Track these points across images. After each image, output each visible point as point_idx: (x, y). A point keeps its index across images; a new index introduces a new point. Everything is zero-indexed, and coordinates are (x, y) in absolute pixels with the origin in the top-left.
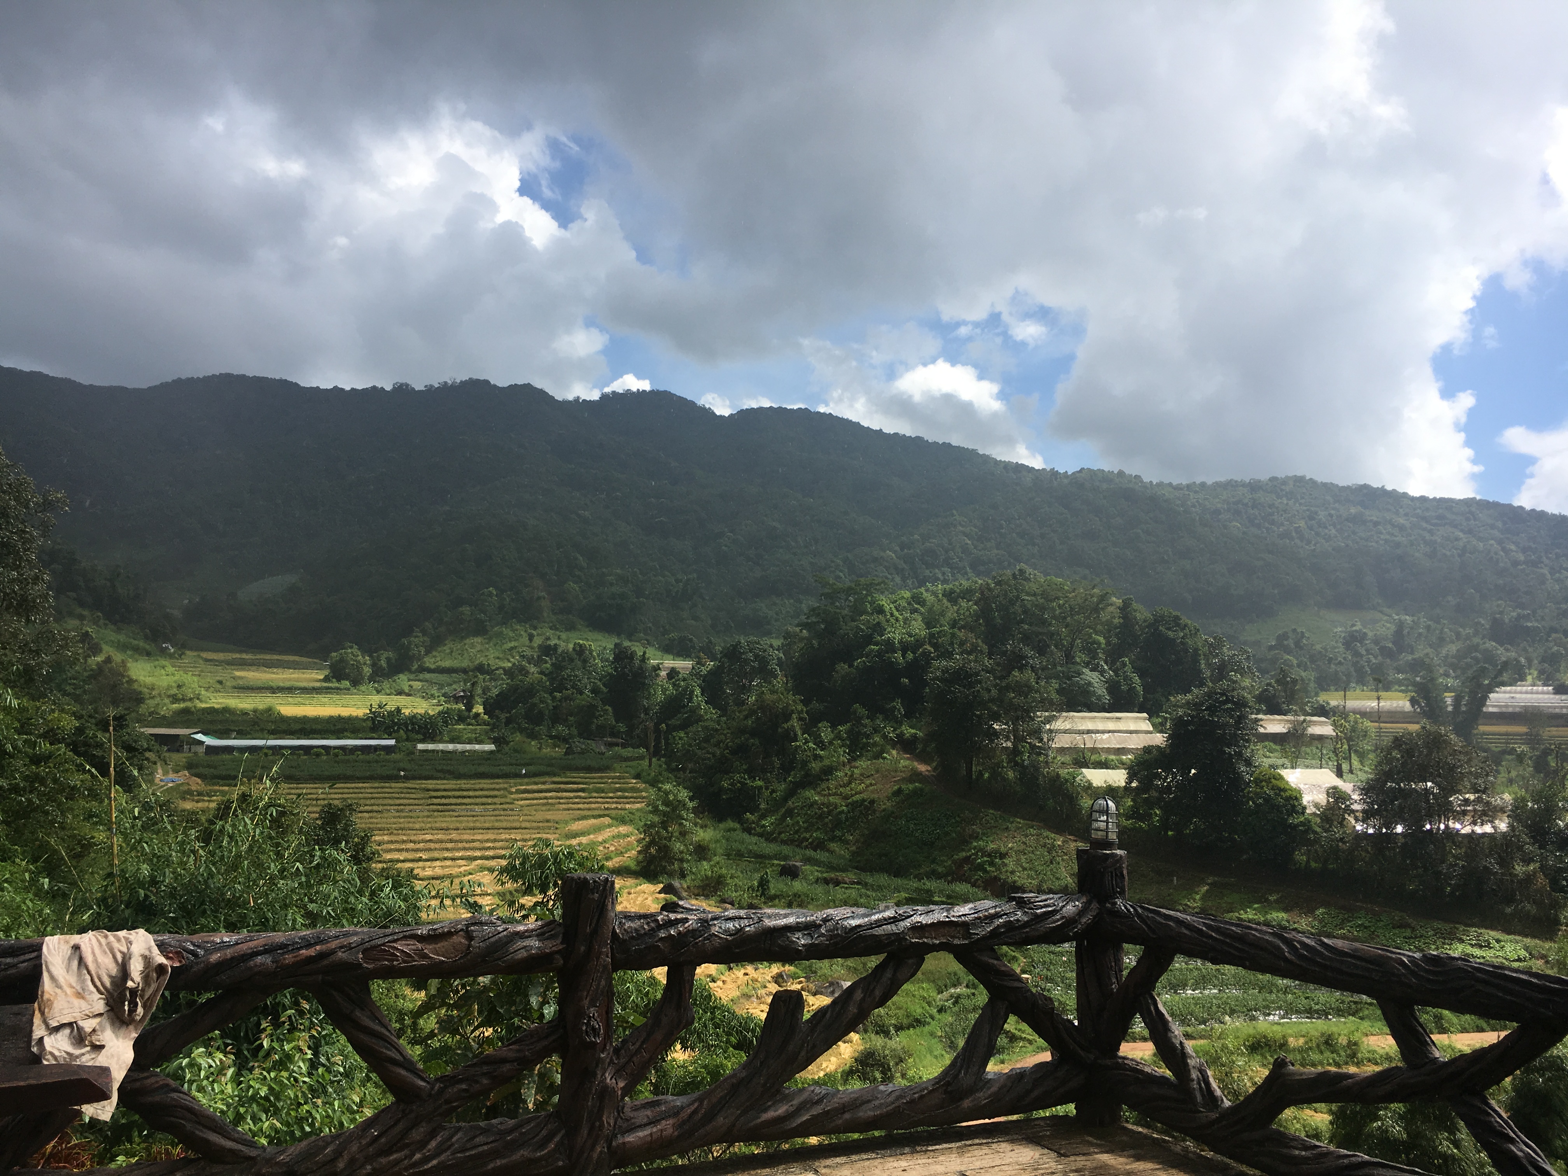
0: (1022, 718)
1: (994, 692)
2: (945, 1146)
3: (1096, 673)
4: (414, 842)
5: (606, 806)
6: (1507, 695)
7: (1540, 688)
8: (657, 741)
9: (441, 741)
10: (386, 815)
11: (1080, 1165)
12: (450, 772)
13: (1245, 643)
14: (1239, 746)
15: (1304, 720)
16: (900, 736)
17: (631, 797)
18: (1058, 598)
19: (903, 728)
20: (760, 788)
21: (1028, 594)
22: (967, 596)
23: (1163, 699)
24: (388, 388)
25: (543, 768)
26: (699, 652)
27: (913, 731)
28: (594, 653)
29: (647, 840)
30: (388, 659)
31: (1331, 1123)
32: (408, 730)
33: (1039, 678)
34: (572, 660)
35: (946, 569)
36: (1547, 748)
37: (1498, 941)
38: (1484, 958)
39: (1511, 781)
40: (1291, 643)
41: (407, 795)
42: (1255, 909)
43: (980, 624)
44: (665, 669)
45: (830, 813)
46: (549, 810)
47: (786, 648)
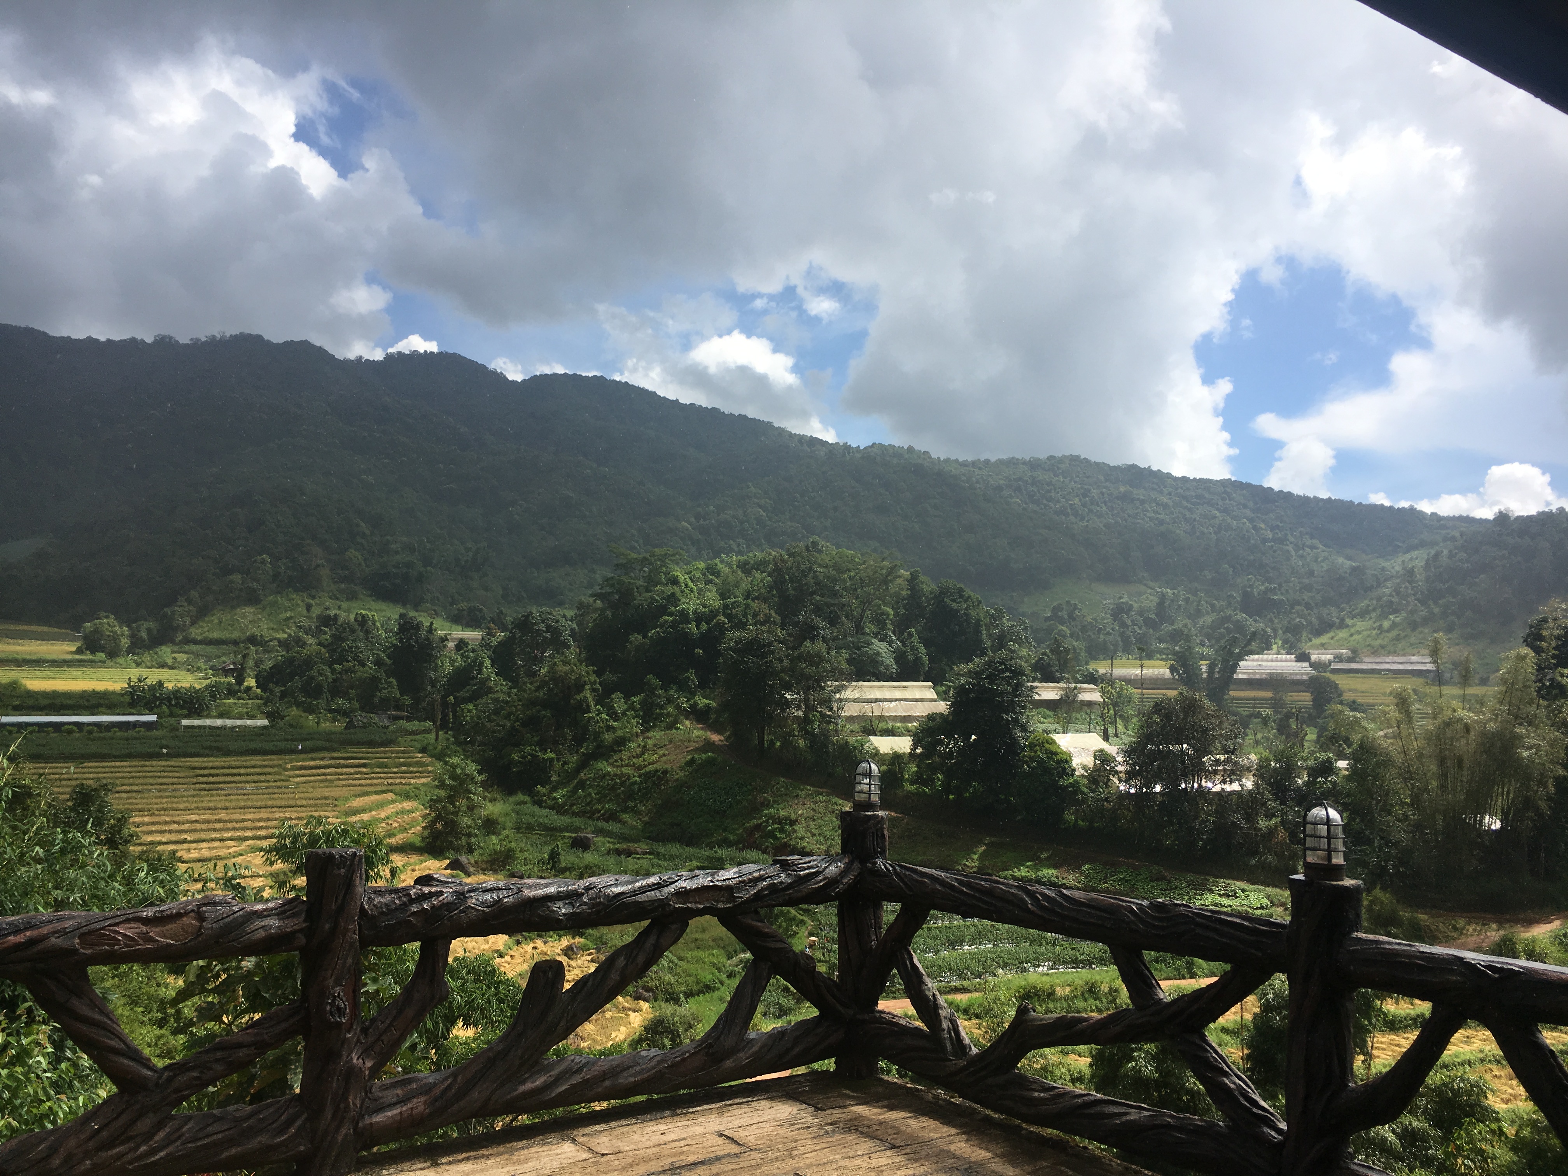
0: (813, 687)
1: (786, 663)
2: (706, 1107)
3: (885, 644)
4: (178, 823)
5: (390, 781)
6: (1255, 663)
7: (1284, 656)
8: (445, 716)
9: (208, 716)
10: (146, 795)
11: (834, 1118)
12: (218, 749)
13: (1024, 615)
14: (1015, 713)
15: (1075, 688)
16: (694, 706)
17: (416, 772)
18: (849, 570)
19: (697, 698)
20: (552, 760)
21: (820, 566)
22: (762, 568)
23: (948, 669)
24: (149, 340)
25: (319, 743)
26: (489, 623)
27: (707, 701)
28: (378, 624)
29: (433, 815)
30: (149, 630)
31: (1091, 1065)
32: (171, 705)
33: (829, 649)
34: (353, 631)
35: (740, 540)
36: (1290, 712)
37: (1243, 891)
38: (1231, 906)
39: (1257, 743)
40: (1064, 614)
41: (171, 774)
42: (1027, 867)
43: (773, 595)
44: (453, 640)
45: (622, 784)
46: (327, 787)
47: (579, 619)
